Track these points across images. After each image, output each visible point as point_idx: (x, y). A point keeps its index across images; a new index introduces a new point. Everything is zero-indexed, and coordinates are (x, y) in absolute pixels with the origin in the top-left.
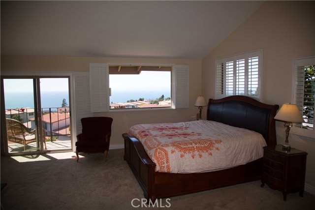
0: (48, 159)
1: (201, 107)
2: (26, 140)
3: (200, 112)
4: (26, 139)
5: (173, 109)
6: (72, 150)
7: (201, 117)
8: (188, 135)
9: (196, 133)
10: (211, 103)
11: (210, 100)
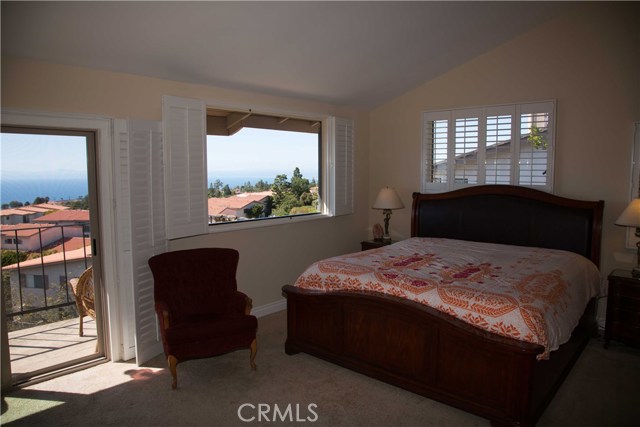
1: (390, 210)
6: (102, 355)
7: (387, 232)
8: (479, 270)
9: (478, 264)
10: (421, 201)
11: (416, 196)
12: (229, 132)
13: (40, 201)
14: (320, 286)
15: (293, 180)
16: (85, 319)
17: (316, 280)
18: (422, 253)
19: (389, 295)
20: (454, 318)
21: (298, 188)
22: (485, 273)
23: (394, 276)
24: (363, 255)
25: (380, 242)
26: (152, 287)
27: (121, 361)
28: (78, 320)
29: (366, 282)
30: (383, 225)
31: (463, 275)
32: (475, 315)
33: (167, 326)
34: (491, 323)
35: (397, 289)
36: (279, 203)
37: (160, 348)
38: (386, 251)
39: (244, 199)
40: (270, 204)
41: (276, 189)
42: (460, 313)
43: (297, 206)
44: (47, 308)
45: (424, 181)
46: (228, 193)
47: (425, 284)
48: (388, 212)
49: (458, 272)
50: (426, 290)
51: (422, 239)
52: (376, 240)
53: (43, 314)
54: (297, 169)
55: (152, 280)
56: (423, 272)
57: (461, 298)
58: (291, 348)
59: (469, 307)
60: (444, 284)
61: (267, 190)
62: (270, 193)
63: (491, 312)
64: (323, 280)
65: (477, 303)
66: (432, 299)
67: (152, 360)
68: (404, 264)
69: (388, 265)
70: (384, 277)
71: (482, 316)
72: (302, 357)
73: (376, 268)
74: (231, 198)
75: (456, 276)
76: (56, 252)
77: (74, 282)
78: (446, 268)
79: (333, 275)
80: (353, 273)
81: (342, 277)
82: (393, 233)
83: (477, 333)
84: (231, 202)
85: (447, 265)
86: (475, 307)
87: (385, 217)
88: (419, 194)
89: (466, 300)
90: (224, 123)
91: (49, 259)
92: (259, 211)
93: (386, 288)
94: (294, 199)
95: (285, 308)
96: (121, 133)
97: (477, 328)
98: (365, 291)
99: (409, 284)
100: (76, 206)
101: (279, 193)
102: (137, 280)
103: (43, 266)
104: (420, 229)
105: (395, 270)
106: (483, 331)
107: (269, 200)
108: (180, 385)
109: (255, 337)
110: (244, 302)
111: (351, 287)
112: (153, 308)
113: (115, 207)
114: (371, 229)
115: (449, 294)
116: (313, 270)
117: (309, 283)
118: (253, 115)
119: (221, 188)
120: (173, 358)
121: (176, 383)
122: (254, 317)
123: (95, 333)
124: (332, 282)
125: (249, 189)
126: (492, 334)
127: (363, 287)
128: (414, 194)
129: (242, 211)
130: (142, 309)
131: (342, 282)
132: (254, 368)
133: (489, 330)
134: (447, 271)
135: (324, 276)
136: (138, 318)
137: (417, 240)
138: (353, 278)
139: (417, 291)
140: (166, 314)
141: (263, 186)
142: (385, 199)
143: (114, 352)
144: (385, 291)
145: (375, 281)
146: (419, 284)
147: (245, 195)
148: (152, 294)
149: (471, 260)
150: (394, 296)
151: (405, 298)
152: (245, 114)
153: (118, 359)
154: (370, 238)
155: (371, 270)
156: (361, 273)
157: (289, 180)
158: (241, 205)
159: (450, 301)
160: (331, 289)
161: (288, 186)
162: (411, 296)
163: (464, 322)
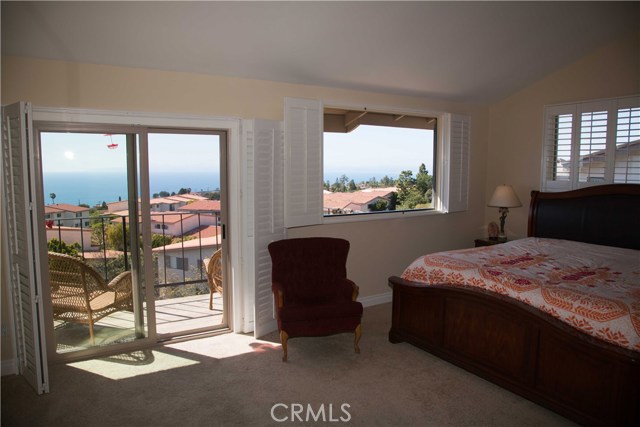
0: (193, 362)
1: (506, 208)
2: (92, 311)
3: (503, 219)
4: (93, 308)
5: (440, 215)
6: (227, 327)
7: (503, 231)
8: (594, 273)
9: (596, 267)
10: (539, 199)
11: (536, 194)
12: (347, 129)
13: (183, 192)
14: (425, 279)
15: (418, 176)
16: (215, 295)
17: (421, 273)
18: (534, 253)
19: (491, 292)
20: (557, 319)
21: (424, 185)
22: (600, 278)
23: (498, 274)
24: (471, 252)
25: (494, 240)
26: (271, 269)
27: (242, 333)
28: (208, 296)
29: (469, 278)
30: (499, 222)
31: (574, 277)
32: (579, 318)
33: (281, 305)
34: (595, 328)
35: (500, 286)
36: (403, 199)
37: (274, 325)
38: (496, 250)
39: (368, 195)
40: (394, 200)
41: (401, 185)
42: (563, 314)
43: (422, 203)
44: (185, 283)
45: (544, 180)
46: (354, 188)
47: (529, 283)
48: (504, 210)
49: (569, 274)
50: (529, 289)
51: (538, 239)
52: (490, 238)
53: (181, 289)
54: (423, 165)
55: (271, 263)
56: (530, 271)
57: (566, 299)
58: (394, 337)
59: (573, 310)
60: (550, 284)
61: (392, 185)
62: (394, 189)
63: (597, 316)
64: (428, 274)
65: (582, 306)
66: (535, 298)
67: (267, 335)
68: (512, 263)
69: (495, 263)
70: (488, 274)
71: (587, 320)
72: (404, 347)
73: (481, 265)
74: (356, 193)
75: (565, 278)
76: (195, 238)
77: (206, 262)
78: (557, 269)
79: (437, 269)
80: (457, 268)
81: (446, 272)
82: (508, 232)
83: (581, 336)
84: (356, 197)
85: (558, 266)
86: (579, 310)
87: (501, 215)
88: (538, 192)
89: (570, 301)
90: (341, 121)
91: (188, 244)
92: (383, 207)
93: (489, 285)
94: (419, 196)
95: (391, 300)
96: (248, 132)
97: (581, 332)
98: (468, 286)
99: (512, 282)
100: (213, 197)
101: (404, 189)
102: (258, 262)
103: (183, 250)
104: (536, 229)
105: (501, 268)
106: (588, 336)
107: (393, 196)
108: (289, 359)
109: (359, 323)
110: (351, 289)
111: (454, 281)
112: (270, 289)
113: (241, 197)
114: (486, 227)
115: (553, 295)
116: (419, 263)
117: (414, 276)
118: (369, 113)
119: (346, 183)
120: (285, 333)
121: (286, 356)
122: (360, 305)
123: (221, 308)
124: (436, 275)
125: (373, 185)
126: (597, 339)
127: (466, 282)
128: (533, 192)
129: (366, 206)
130: (261, 289)
131: (445, 276)
132: (358, 351)
133: (594, 334)
134: (556, 272)
135: (429, 269)
136: (257, 297)
137: (532, 240)
138: (456, 272)
139: (519, 290)
140: (280, 293)
141: (388, 182)
142: (502, 196)
143: (236, 325)
144: (487, 288)
145: (478, 277)
146: (522, 282)
147: (369, 190)
148: (270, 276)
149: (588, 263)
150: (496, 293)
151: (507, 296)
152: (361, 112)
153: (239, 331)
154: (485, 237)
155: (477, 266)
156: (464, 269)
157: (414, 176)
158: (365, 201)
159: (553, 301)
160: (435, 283)
161: (413, 182)
162: (513, 294)
163: (567, 324)
